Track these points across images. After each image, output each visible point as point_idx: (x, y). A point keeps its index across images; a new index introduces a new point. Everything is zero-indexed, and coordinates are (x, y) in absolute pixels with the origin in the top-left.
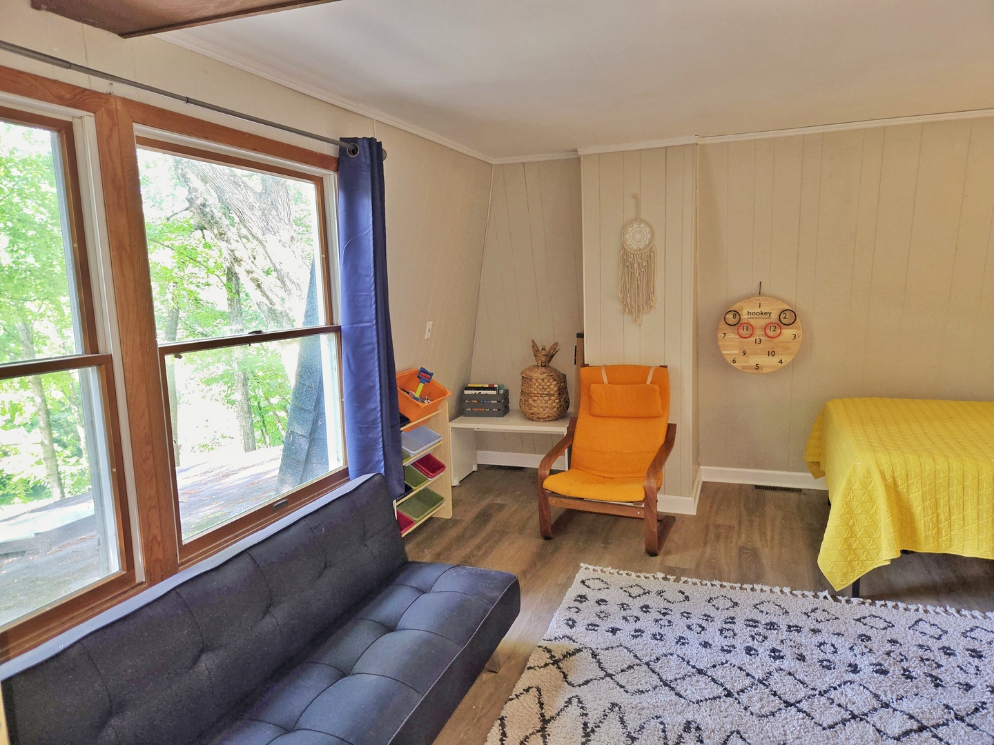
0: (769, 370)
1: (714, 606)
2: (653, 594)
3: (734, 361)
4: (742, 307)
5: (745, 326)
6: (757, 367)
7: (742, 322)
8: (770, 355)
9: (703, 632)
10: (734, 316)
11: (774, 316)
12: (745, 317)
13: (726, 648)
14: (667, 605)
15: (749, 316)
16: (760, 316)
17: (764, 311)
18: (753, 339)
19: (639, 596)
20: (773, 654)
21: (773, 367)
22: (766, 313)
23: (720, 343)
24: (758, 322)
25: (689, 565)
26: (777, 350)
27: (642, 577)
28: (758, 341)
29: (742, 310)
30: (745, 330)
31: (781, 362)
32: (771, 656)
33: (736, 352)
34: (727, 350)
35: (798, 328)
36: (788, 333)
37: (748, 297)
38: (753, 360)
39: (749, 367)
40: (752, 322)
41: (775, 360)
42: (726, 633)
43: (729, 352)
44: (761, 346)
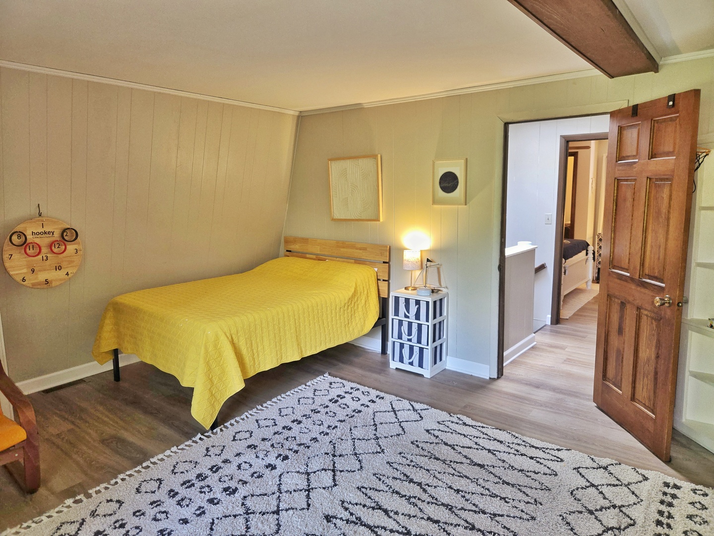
0: (58, 283)
1: (146, 492)
2: (89, 519)
3: (24, 280)
4: (26, 228)
5: (31, 245)
6: (47, 282)
7: (28, 241)
8: (57, 270)
9: (168, 515)
10: (19, 237)
11: (57, 235)
12: (30, 238)
13: (198, 512)
14: (113, 518)
15: (34, 236)
16: (44, 236)
17: (47, 230)
18: (40, 257)
19: (79, 530)
20: (228, 492)
21: (61, 280)
22: (49, 233)
23: (7, 265)
24: (44, 241)
25: (78, 478)
26: (64, 265)
27: (55, 515)
28: (45, 258)
29: (26, 231)
30: (31, 249)
31: (67, 274)
32: (229, 495)
33: (25, 271)
34: (14, 271)
35: (79, 244)
36: (71, 248)
37: (30, 219)
38: (42, 277)
39: (39, 284)
40: (37, 241)
41: (61, 274)
42: (184, 503)
43: (17, 272)
44: (48, 262)
